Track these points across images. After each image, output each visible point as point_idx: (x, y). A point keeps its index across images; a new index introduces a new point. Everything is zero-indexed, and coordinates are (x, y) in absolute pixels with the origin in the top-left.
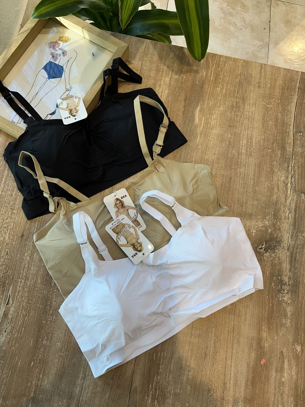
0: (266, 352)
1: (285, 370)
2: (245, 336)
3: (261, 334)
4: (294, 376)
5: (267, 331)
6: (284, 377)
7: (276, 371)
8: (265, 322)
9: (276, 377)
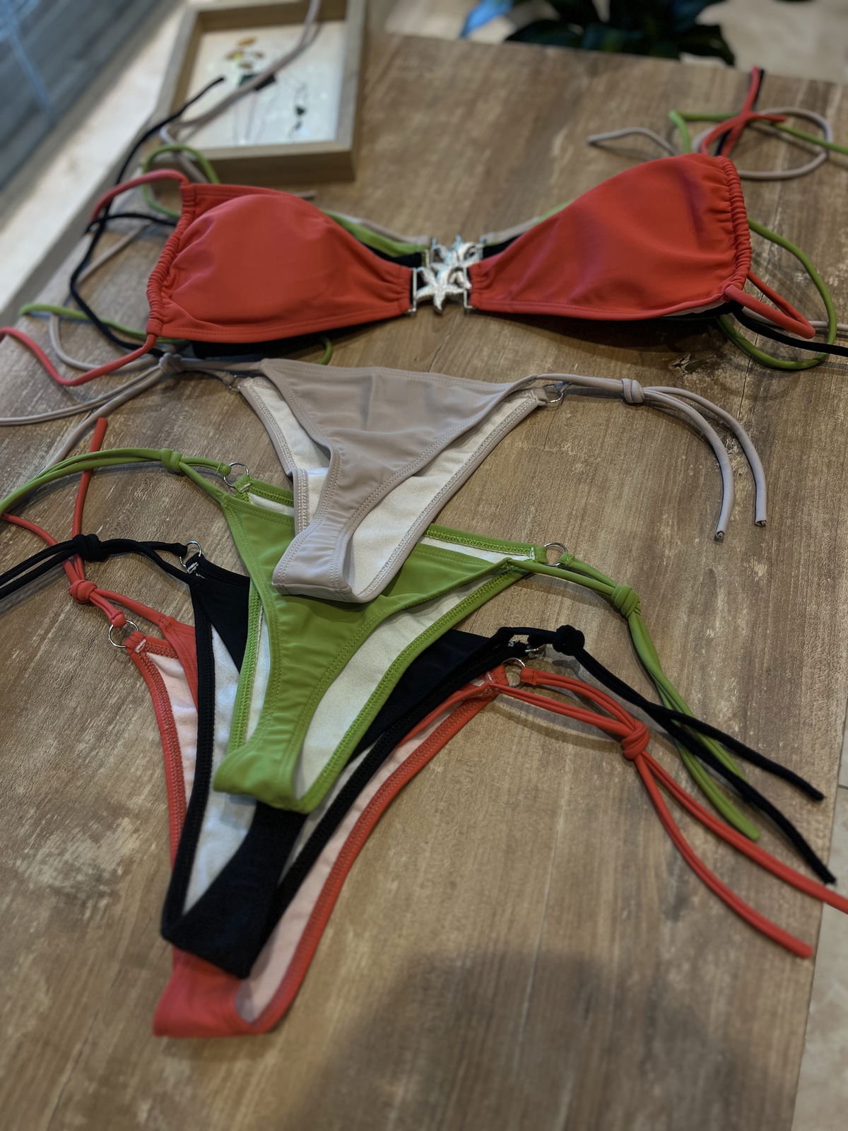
0: (667, 566)
1: (718, 611)
2: (613, 529)
3: (655, 528)
4: (743, 629)
5: (673, 524)
6: (713, 628)
7: (692, 611)
8: (671, 505)
9: (688, 626)
